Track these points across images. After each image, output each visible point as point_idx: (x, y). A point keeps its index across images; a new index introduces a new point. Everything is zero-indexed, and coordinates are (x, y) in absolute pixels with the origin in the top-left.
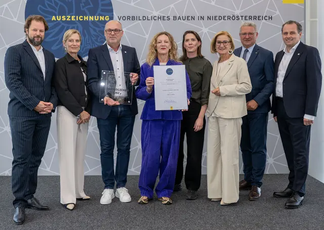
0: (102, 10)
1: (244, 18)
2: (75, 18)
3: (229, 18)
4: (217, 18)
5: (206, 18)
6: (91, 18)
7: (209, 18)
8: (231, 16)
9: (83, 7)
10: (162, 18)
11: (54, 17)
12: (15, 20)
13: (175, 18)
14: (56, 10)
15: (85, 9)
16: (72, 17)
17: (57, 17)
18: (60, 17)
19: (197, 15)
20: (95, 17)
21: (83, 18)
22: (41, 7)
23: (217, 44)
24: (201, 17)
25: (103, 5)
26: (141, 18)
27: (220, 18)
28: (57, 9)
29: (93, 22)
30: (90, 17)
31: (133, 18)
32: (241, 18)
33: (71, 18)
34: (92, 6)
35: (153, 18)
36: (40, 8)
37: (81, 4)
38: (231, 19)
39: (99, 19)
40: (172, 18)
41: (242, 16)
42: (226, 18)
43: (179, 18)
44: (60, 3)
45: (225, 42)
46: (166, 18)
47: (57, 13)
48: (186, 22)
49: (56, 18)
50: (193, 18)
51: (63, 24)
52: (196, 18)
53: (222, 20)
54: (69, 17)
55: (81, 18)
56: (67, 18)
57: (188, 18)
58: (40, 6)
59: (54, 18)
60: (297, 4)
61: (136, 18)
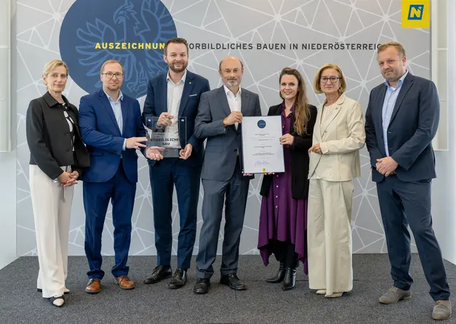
0: (163, 36)
1: (350, 46)
2: (127, 46)
3: (331, 46)
4: (315, 47)
5: (300, 47)
6: (148, 46)
7: (304, 46)
8: (334, 44)
9: (137, 31)
10: (242, 46)
11: (98, 44)
12: (46, 48)
13: (259, 46)
14: (101, 35)
15: (139, 34)
16: (123, 44)
17: (103, 44)
18: (106, 44)
19: (289, 42)
20: (153, 44)
21: (137, 46)
22: (82, 31)
23: (322, 80)
24: (294, 45)
25: (163, 29)
26: (214, 46)
27: (319, 47)
28: (103, 33)
29: (151, 51)
30: (147, 44)
31: (204, 46)
32: (346, 46)
33: (121, 46)
34: (149, 30)
35: (231, 46)
36: (80, 32)
37: (134, 28)
38: (333, 48)
39: (159, 47)
40: (255, 46)
41: (348, 45)
42: (327, 47)
43: (265, 46)
44: (107, 26)
45: (333, 78)
46: (247, 47)
47: (102, 38)
48: (274, 52)
49: (101, 46)
50: (283, 47)
51: (111, 53)
52: (287, 47)
53: (322, 50)
54: (119, 44)
55: (135, 46)
56: (115, 46)
57: (276, 46)
58: (79, 29)
59: (98, 46)
60: (420, 29)
61: (207, 46)
